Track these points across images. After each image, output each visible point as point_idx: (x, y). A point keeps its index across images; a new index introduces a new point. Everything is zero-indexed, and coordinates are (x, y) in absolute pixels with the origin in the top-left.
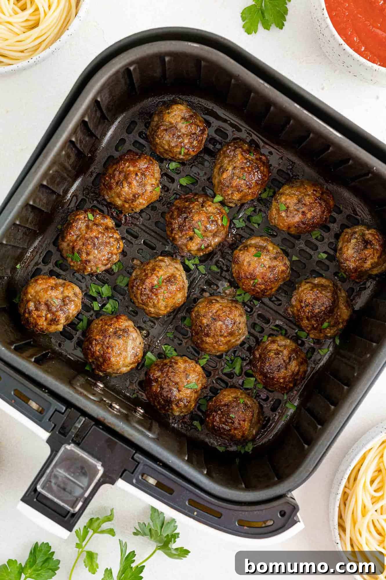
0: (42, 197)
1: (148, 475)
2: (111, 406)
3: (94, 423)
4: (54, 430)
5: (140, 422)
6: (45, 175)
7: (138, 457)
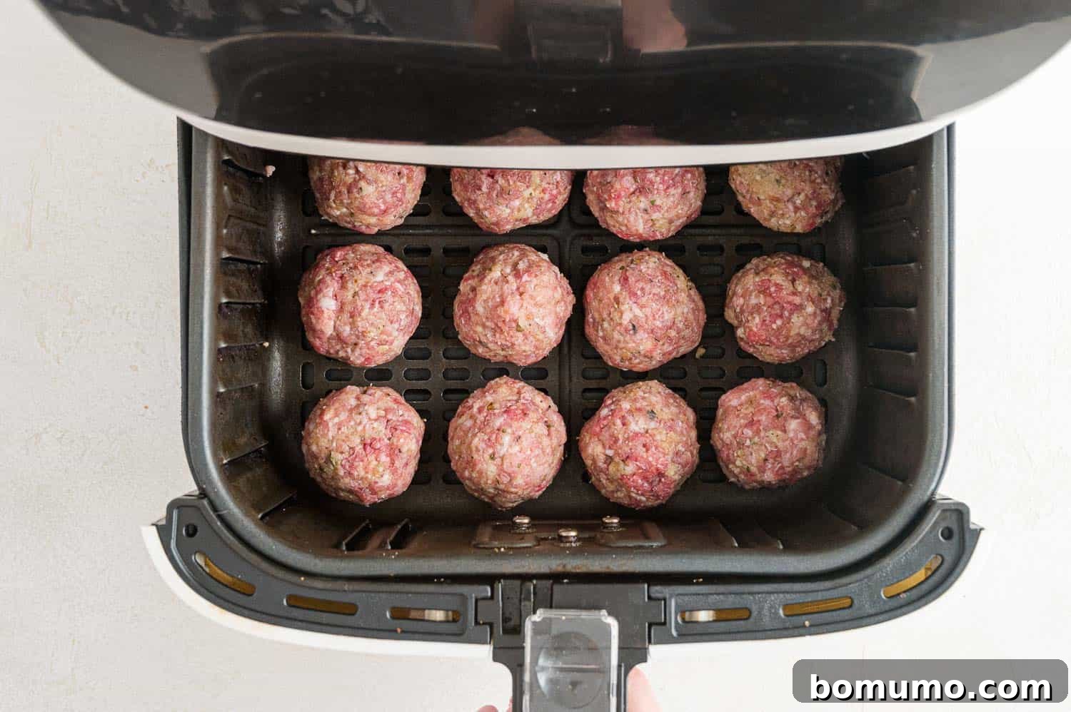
0: (239, 282)
1: (691, 611)
2: (561, 538)
3: (551, 581)
4: (495, 634)
5: (621, 536)
6: (219, 242)
7: (657, 591)
